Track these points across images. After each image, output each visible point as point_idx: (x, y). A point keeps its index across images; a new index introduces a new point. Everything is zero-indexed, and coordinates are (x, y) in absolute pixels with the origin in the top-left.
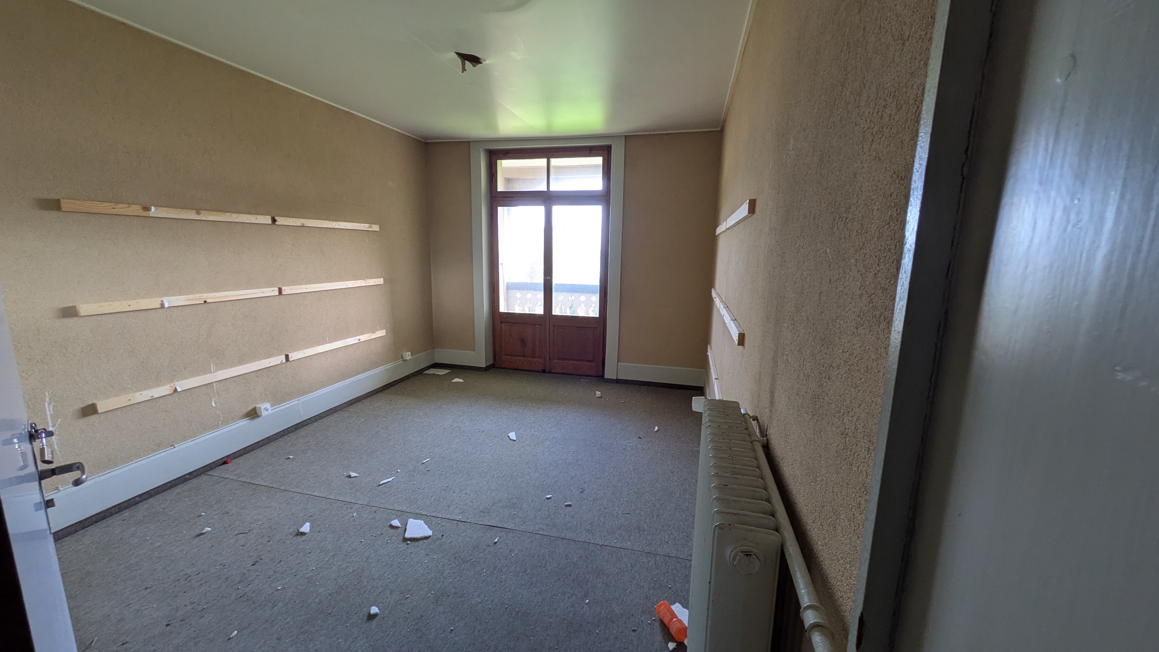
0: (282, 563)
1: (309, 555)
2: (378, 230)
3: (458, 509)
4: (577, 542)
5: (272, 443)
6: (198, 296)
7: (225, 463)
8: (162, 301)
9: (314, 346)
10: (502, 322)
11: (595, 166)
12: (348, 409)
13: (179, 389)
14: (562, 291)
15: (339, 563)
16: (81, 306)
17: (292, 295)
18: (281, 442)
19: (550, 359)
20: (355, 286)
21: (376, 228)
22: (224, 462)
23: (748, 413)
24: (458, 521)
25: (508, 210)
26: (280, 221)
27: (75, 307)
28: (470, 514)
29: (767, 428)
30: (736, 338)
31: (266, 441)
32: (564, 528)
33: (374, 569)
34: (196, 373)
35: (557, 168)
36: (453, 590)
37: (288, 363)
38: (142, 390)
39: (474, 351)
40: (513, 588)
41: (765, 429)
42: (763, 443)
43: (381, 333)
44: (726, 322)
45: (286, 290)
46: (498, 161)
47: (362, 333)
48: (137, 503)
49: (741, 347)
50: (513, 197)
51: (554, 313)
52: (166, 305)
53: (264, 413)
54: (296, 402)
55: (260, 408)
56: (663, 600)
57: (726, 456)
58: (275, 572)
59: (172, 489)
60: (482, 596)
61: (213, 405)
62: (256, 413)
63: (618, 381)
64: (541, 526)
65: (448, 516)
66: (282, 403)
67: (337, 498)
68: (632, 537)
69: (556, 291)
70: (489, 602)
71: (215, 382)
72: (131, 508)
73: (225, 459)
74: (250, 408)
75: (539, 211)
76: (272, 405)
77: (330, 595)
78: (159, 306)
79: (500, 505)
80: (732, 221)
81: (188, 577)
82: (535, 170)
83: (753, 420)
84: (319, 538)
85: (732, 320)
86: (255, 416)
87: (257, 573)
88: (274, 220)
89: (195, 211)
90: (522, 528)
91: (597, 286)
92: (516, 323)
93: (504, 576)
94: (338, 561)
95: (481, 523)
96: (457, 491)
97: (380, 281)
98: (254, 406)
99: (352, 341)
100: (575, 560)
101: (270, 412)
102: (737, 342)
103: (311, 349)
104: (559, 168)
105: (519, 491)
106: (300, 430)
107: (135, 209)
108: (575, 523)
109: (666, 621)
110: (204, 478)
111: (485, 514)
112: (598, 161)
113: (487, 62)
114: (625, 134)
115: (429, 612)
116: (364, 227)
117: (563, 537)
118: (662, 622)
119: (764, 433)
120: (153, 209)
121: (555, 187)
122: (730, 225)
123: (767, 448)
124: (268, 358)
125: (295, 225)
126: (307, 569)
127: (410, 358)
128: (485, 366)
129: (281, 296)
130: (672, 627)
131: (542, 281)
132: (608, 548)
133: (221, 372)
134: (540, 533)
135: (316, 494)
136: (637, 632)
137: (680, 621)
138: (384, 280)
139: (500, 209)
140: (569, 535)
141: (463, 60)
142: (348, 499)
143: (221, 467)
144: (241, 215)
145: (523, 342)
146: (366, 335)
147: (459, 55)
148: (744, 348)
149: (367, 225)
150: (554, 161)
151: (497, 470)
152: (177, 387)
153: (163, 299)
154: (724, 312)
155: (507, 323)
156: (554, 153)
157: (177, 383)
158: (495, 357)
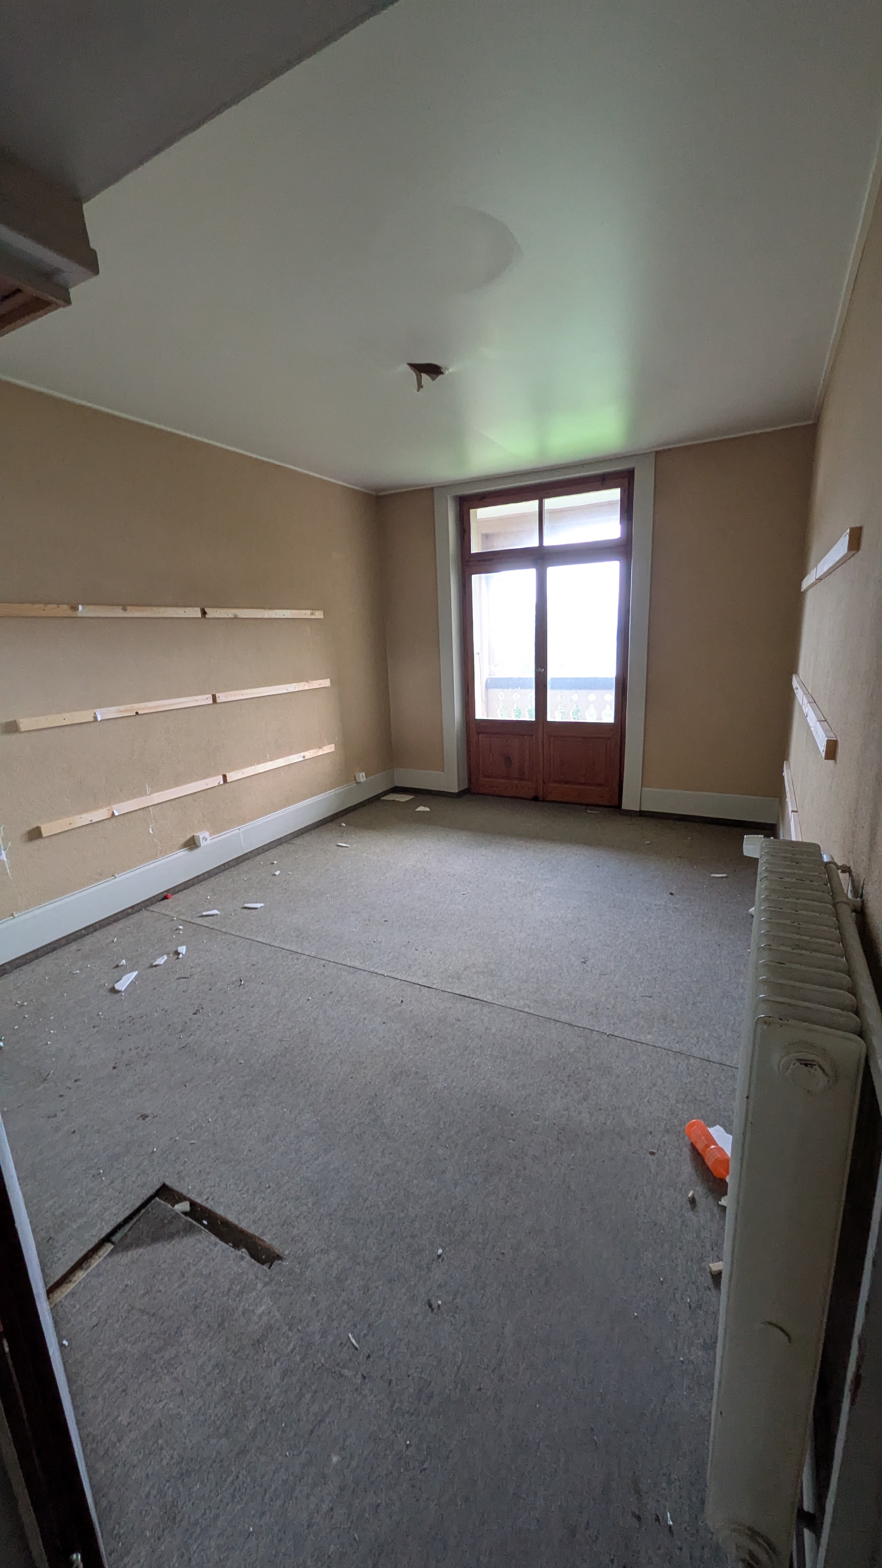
0: (223, 1015)
1: (252, 1009)
2: (322, 617)
3: (421, 970)
4: (576, 1028)
5: (212, 878)
6: (128, 706)
7: (166, 898)
8: (95, 714)
9: (254, 765)
10: (478, 733)
11: (610, 504)
12: (294, 841)
13: (116, 814)
14: (561, 688)
15: (284, 1022)
16: (20, 720)
17: (228, 704)
18: (221, 878)
19: (544, 782)
20: (296, 690)
21: (319, 615)
22: (164, 897)
23: (836, 860)
24: (421, 985)
25: (487, 578)
26: (212, 613)
27: (15, 721)
28: (436, 979)
29: (864, 884)
30: (822, 747)
31: (206, 875)
32: (558, 1007)
33: (322, 1033)
34: (133, 796)
35: (553, 512)
36: (414, 1069)
37: (227, 785)
38: (81, 813)
39: (443, 771)
40: (488, 1076)
41: (861, 885)
42: (854, 906)
43: (329, 749)
44: (811, 724)
45: (222, 697)
46: (472, 511)
47: (307, 749)
48: (83, 936)
49: (832, 761)
50: (491, 560)
51: (549, 719)
52: (99, 719)
53: (203, 843)
54: (235, 832)
55: (199, 837)
56: (698, 1118)
57: (789, 922)
58: (217, 1024)
59: (115, 924)
60: (449, 1080)
61: (151, 832)
62: (195, 843)
63: (642, 814)
64: (527, 1002)
65: (408, 979)
66: (221, 832)
67: (282, 946)
68: (654, 1029)
69: (552, 688)
70: (458, 1089)
71: (151, 806)
72: (79, 941)
73: (165, 894)
74: (188, 837)
75: (529, 575)
76: (211, 835)
77: (275, 1057)
78: (92, 719)
79: (474, 970)
80: (823, 566)
81: (132, 1019)
82: (521, 518)
83: (843, 872)
84: (262, 991)
85: (819, 721)
86: (193, 846)
87: (199, 1024)
88: (204, 613)
89: (121, 607)
90: (502, 1002)
91: (612, 678)
92: (496, 734)
93: (477, 1060)
94: (282, 1019)
95: (449, 990)
96: (420, 948)
97: (326, 683)
98: (192, 834)
99: (296, 758)
100: (572, 1050)
101: (209, 841)
102: (823, 754)
103: (249, 768)
104: (556, 512)
105: (499, 954)
106: (241, 864)
107: (64, 610)
108: (573, 1002)
109: (700, 1147)
110: (145, 913)
111: (454, 980)
112: (614, 494)
113: (451, 370)
114: (655, 449)
115: (385, 1092)
116: (306, 614)
117: (557, 1019)
118: (693, 1148)
119: (858, 892)
120: (80, 607)
121: (550, 541)
122: (822, 574)
123: (861, 914)
124: (204, 778)
125: (227, 617)
126: (250, 1025)
127: (365, 779)
128: (457, 791)
129: (216, 705)
130: (708, 1155)
131: (532, 675)
132: (619, 1039)
133: (156, 794)
134: (526, 1010)
135: (258, 939)
136: (656, 1156)
137: (720, 1150)
138: (331, 681)
139: (475, 578)
140: (564, 1017)
141: (418, 372)
142: (294, 948)
143: (162, 902)
144: (169, 609)
145: (508, 760)
146: (312, 751)
147: (414, 366)
148: (836, 762)
149: (309, 612)
150: (550, 503)
151: (470, 925)
152: (115, 812)
153: (95, 710)
154: (808, 709)
155: (487, 733)
156: (549, 491)
157: (114, 806)
158: (470, 779)
